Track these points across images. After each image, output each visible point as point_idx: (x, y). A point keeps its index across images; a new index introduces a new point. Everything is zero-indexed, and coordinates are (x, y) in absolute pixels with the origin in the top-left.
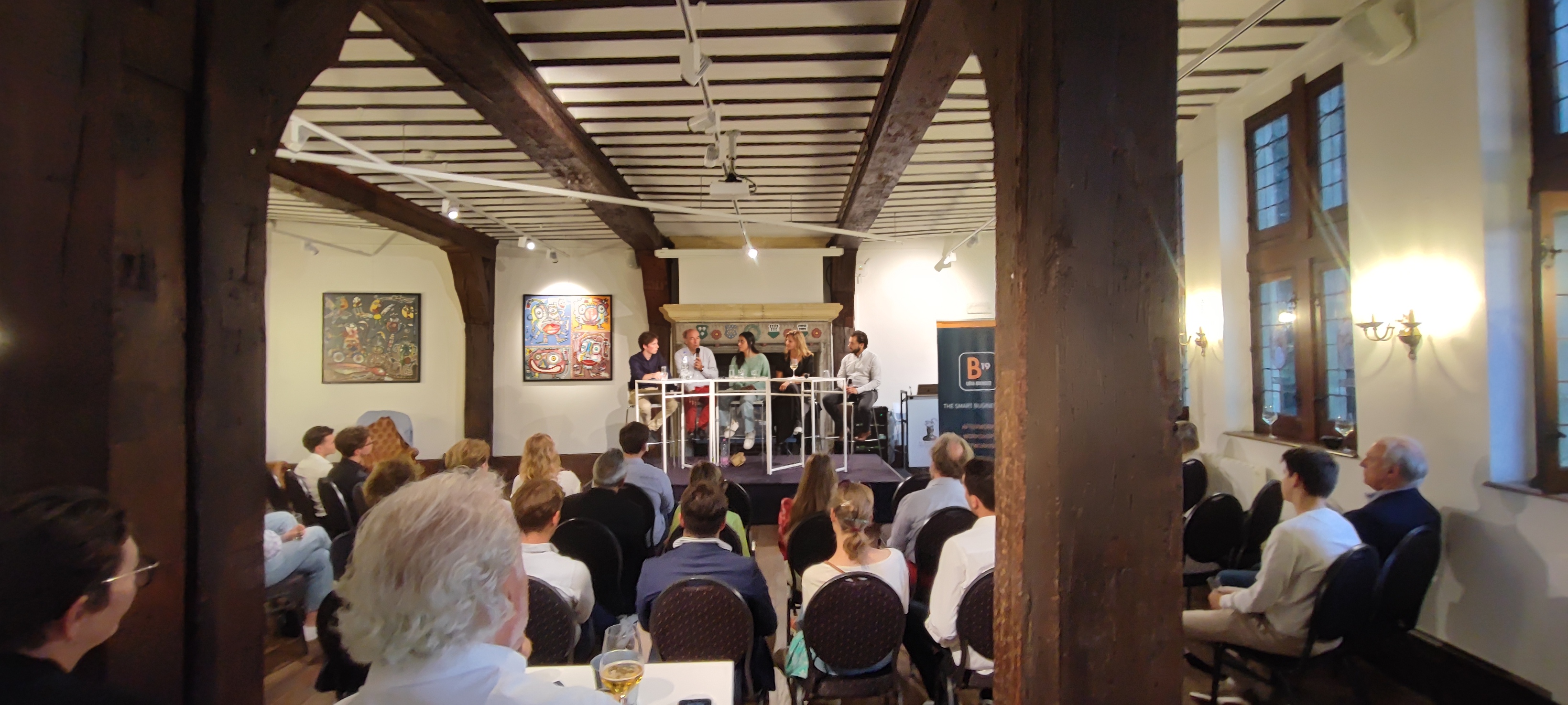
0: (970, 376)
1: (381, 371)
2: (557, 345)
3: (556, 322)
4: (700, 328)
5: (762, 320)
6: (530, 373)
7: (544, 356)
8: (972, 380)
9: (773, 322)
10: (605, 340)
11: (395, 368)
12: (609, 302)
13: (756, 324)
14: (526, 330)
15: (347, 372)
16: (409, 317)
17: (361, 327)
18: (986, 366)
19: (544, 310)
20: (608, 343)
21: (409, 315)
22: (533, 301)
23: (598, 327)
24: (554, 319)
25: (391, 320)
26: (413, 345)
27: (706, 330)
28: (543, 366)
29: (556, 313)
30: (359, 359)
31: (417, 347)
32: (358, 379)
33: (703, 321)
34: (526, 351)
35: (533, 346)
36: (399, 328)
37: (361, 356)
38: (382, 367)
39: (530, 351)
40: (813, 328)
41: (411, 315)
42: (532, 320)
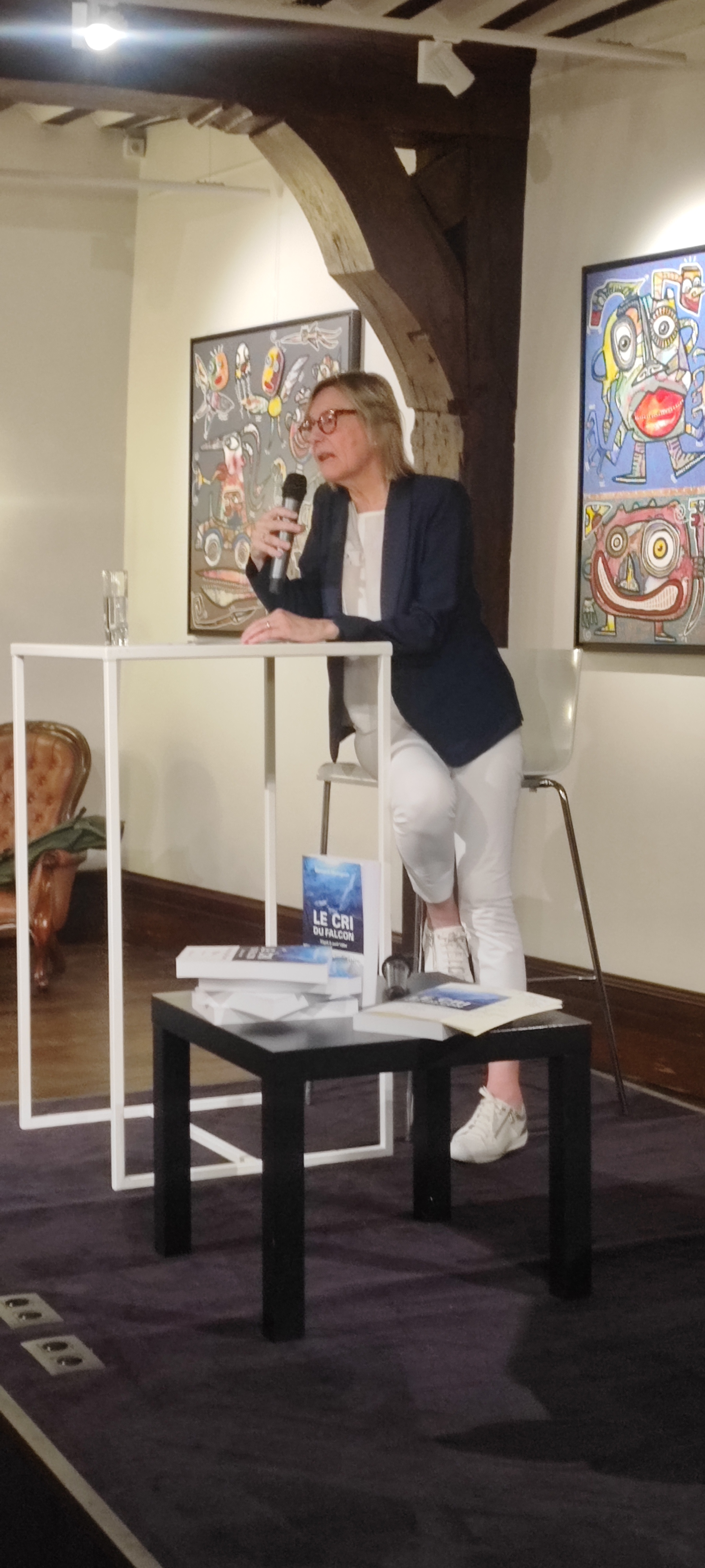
2: (671, 484)
3: (670, 382)
6: (594, 613)
7: (633, 537)
14: (588, 424)
15: (223, 598)
19: (639, 330)
22: (609, 290)
24: (666, 368)
28: (630, 584)
29: (671, 338)
34: (585, 516)
35: (605, 495)
39: (597, 515)
42: (606, 376)
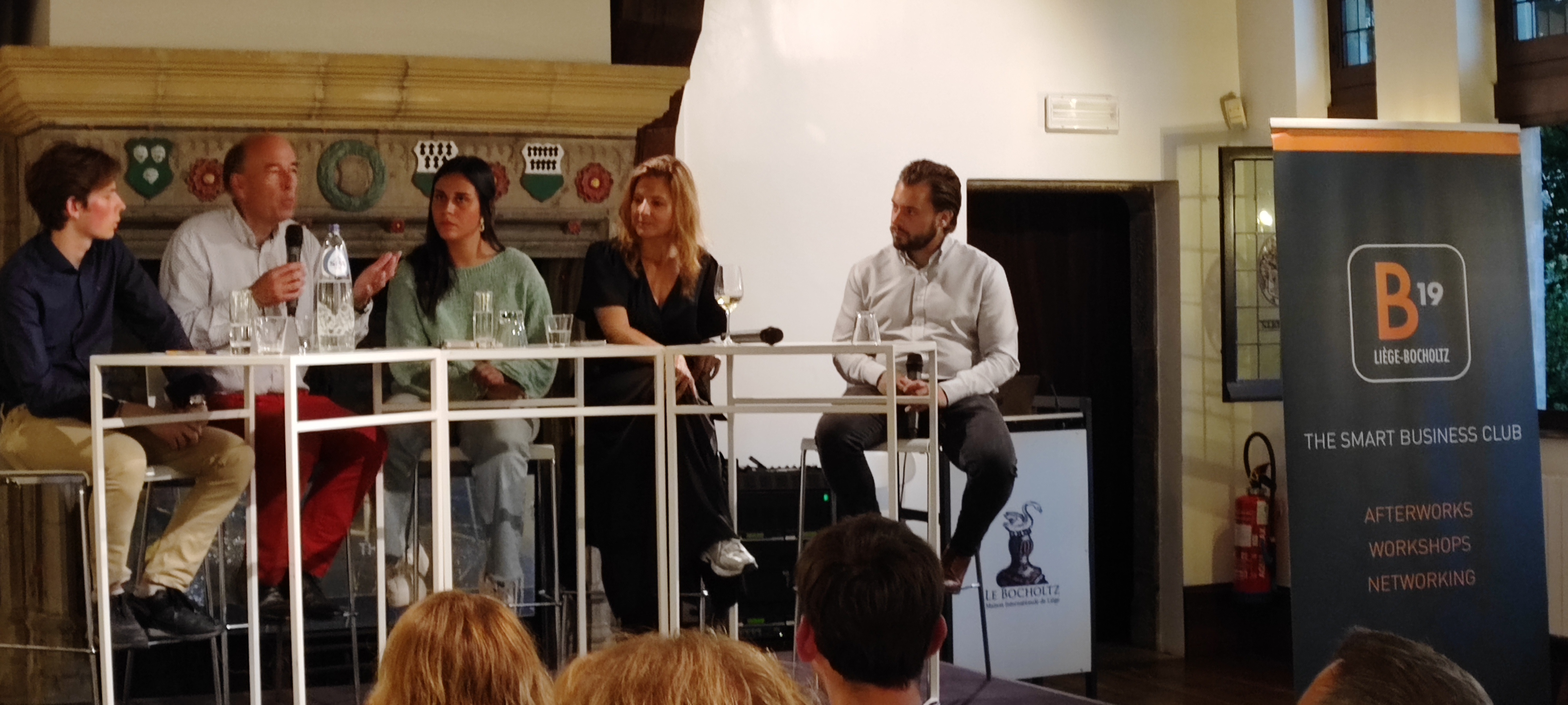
0: (1385, 331)
4: (141, 152)
5: (391, 125)
8: (1393, 344)
9: (432, 134)
13: (369, 139)
18: (1431, 295)
27: (166, 160)
33: (152, 121)
40: (580, 162)
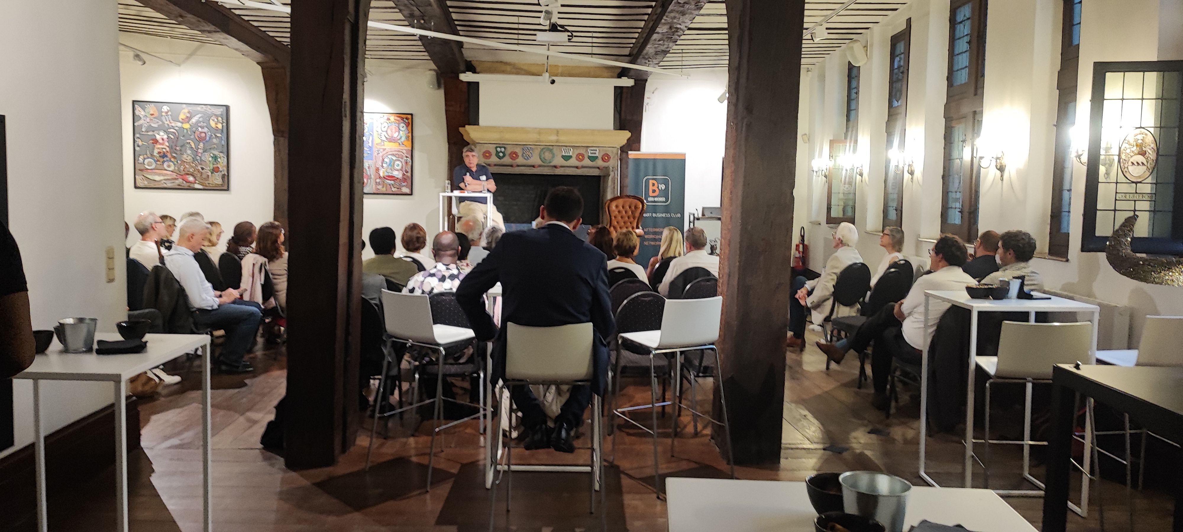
1: (191, 179)
4: (499, 149)
5: (556, 144)
9: (569, 146)
10: (407, 157)
11: (204, 176)
12: (410, 121)
15: (157, 178)
16: (217, 127)
17: (170, 135)
20: (409, 160)
21: (218, 126)
23: (399, 144)
25: (200, 129)
26: (221, 155)
27: (504, 151)
30: (169, 166)
31: (226, 157)
32: (169, 185)
33: (501, 142)
36: (208, 138)
37: (171, 163)
38: (192, 175)
40: (603, 153)
41: (220, 126)
